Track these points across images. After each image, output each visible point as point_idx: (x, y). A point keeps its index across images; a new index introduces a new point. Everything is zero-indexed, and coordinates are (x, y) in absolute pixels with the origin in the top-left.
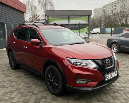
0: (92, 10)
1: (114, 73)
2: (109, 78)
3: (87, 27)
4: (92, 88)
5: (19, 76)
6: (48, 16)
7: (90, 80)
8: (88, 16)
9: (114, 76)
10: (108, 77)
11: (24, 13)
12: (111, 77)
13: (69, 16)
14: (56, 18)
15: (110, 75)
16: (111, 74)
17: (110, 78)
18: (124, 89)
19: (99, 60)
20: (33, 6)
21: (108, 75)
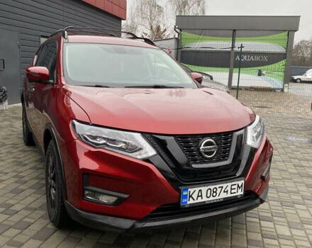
0: (299, 17)
1: (224, 185)
2: (200, 200)
3: (283, 62)
4: (134, 221)
5: (21, 162)
6: (180, 30)
7: (126, 196)
8: (286, 33)
9: (223, 195)
10: (195, 196)
11: (120, 19)
12: (212, 198)
13: (234, 30)
14: (201, 35)
15: (204, 189)
16: (212, 187)
17: (205, 199)
18: (275, 242)
19: (173, 138)
20: (155, 5)
21: (197, 189)
